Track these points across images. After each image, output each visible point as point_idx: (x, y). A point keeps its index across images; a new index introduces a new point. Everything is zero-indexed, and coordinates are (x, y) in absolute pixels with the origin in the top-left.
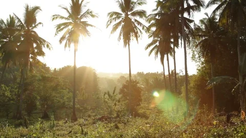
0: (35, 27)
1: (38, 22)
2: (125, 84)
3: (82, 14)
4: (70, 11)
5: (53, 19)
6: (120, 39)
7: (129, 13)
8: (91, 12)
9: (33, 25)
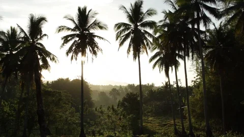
0: (40, 38)
1: (43, 33)
2: (125, 97)
3: (89, 25)
4: (77, 22)
5: (60, 30)
6: (130, 51)
7: (138, 24)
8: (98, 24)
9: (39, 37)
